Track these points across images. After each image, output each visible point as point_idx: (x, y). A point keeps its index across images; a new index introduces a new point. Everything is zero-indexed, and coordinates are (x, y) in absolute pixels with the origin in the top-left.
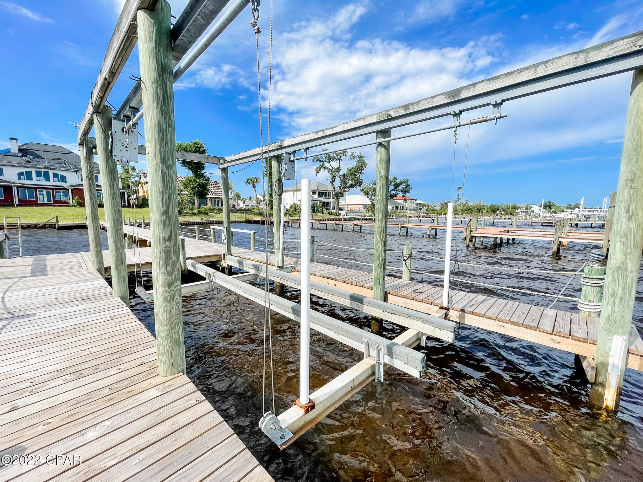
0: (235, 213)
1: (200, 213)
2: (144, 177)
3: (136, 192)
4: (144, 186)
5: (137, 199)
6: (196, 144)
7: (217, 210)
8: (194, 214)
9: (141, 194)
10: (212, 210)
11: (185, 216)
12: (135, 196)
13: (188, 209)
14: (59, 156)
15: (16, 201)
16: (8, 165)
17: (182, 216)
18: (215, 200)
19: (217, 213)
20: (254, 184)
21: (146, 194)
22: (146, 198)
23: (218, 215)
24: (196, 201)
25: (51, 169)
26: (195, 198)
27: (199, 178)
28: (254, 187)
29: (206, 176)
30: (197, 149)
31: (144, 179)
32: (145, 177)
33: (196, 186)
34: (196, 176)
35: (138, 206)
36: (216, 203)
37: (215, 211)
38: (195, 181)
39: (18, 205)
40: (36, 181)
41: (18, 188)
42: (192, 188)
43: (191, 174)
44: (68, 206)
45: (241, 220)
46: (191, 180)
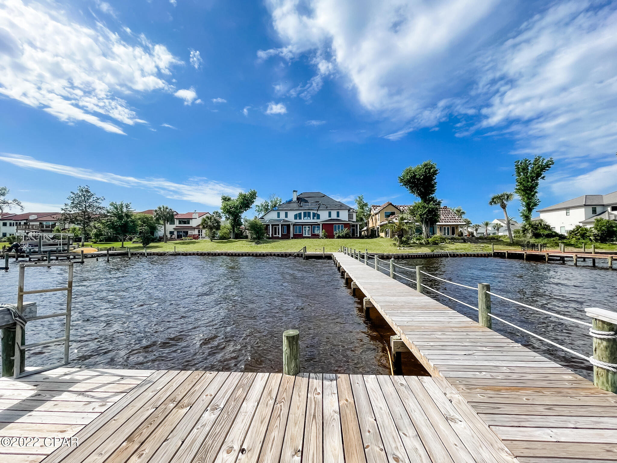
0: (475, 242)
1: (428, 243)
2: (373, 209)
3: (367, 224)
4: (374, 218)
5: (367, 230)
6: (426, 165)
7: (449, 239)
8: (421, 244)
9: (370, 225)
10: (443, 240)
11: (411, 246)
12: (365, 228)
13: (415, 239)
14: (317, 199)
15: (292, 236)
16: (290, 210)
17: (409, 247)
18: (445, 228)
19: (449, 243)
20: (503, 202)
21: (374, 225)
22: (374, 229)
23: (452, 245)
24: (424, 229)
25: (312, 210)
26: (423, 226)
27: (428, 203)
28: (504, 207)
29: (436, 201)
30: (427, 170)
31: (374, 211)
32: (375, 210)
33: (425, 213)
34: (425, 202)
35: (368, 237)
36: (446, 232)
37: (448, 241)
38: (424, 207)
39: (292, 238)
40: (303, 220)
41: (294, 225)
42: (420, 215)
43: (418, 200)
44: (319, 238)
45: (485, 252)
46: (419, 207)
